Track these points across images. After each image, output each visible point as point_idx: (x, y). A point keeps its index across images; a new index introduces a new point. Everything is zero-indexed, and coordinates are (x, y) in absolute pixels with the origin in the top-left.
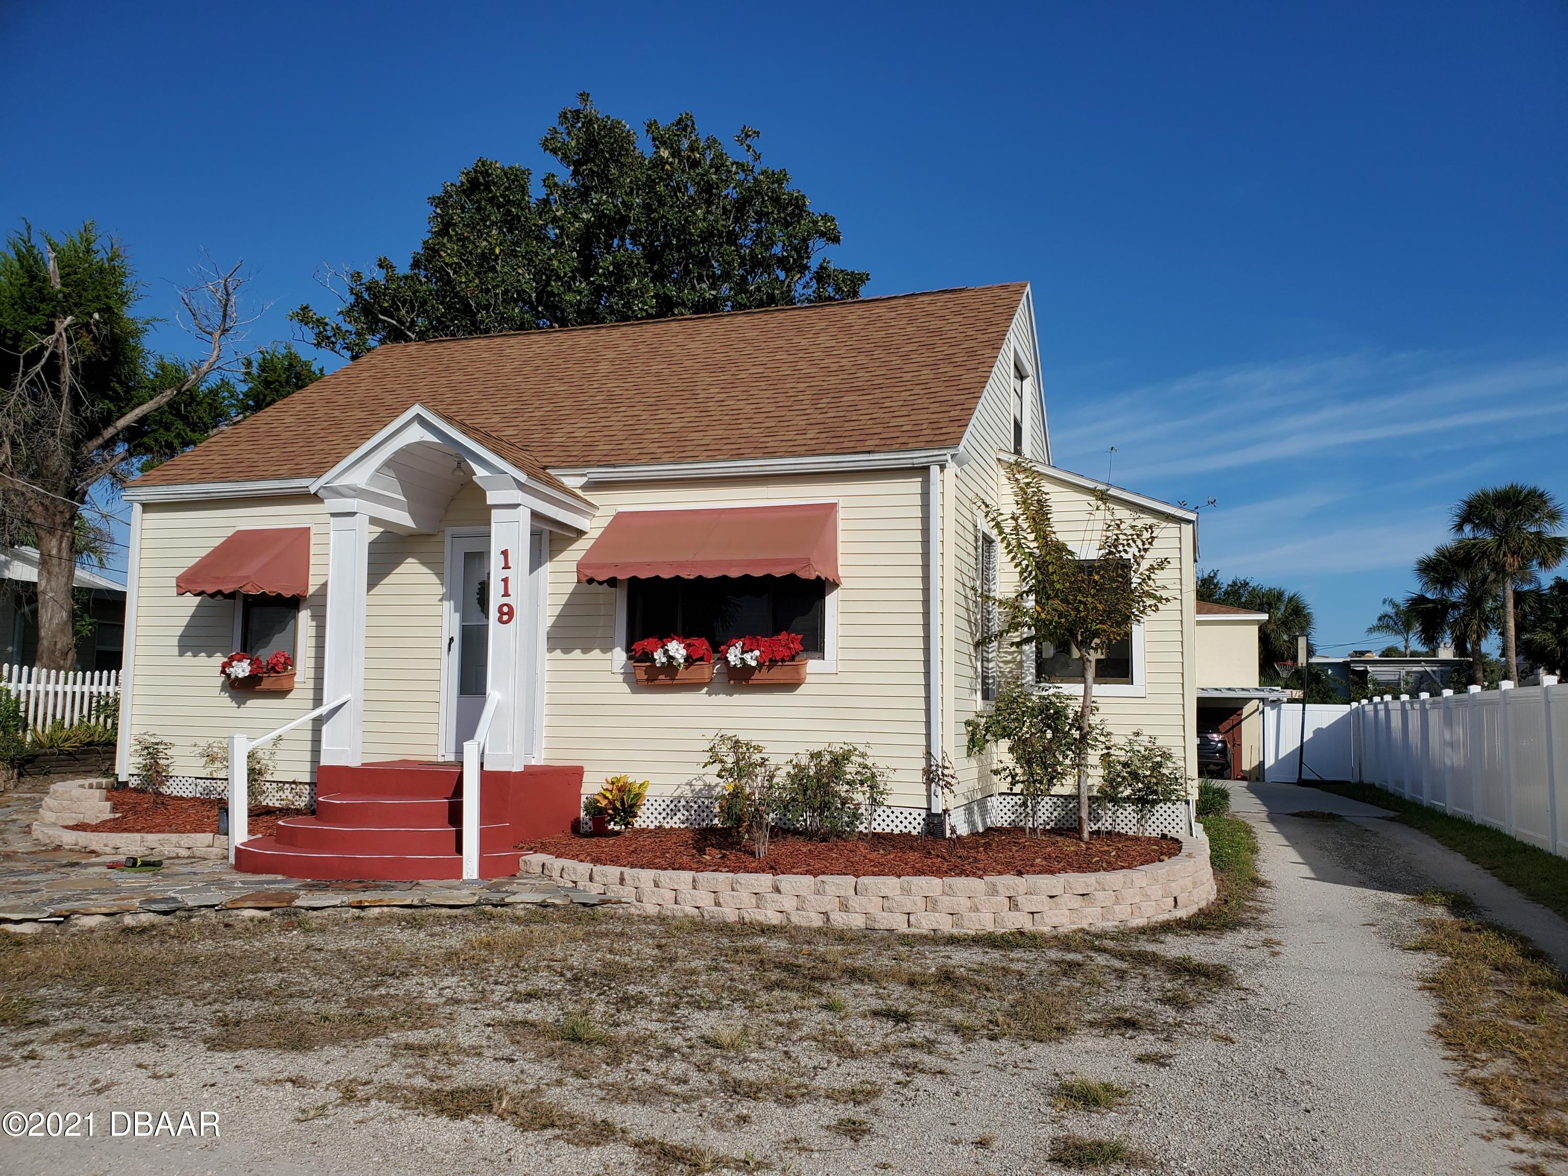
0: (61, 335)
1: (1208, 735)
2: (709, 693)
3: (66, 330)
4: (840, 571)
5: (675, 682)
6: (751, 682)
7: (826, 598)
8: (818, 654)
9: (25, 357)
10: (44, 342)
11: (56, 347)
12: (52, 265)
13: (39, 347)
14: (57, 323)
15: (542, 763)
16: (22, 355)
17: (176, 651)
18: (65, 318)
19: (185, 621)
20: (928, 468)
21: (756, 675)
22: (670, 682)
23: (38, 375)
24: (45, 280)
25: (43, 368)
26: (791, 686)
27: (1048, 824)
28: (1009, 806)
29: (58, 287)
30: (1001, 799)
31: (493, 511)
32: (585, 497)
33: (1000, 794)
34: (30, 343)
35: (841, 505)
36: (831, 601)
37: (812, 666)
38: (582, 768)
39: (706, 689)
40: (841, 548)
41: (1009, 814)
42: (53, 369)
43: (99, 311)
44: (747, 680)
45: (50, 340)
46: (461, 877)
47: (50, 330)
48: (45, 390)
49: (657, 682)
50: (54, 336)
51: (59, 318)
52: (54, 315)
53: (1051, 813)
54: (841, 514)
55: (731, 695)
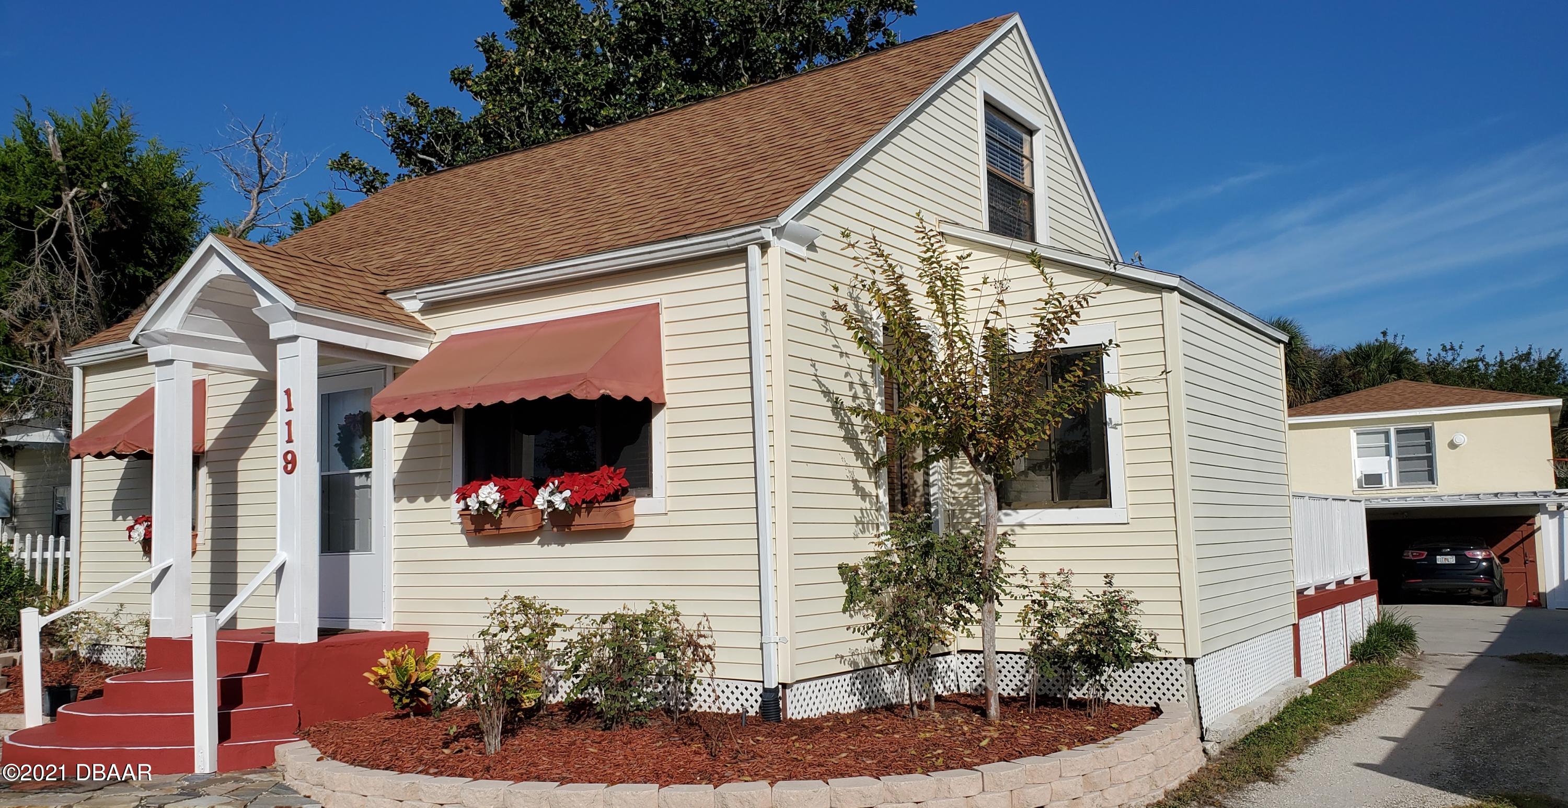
0: (67, 207)
1: (1467, 553)
2: (541, 544)
3: (72, 202)
4: (667, 387)
5: (501, 532)
6: (573, 529)
7: (653, 420)
8: (646, 491)
9: (39, 232)
10: (52, 216)
11: (63, 219)
12: (52, 141)
13: (49, 221)
14: (63, 196)
15: (391, 629)
16: (35, 231)
17: (110, 515)
18: (71, 190)
19: (116, 484)
20: (744, 251)
21: (577, 520)
22: (496, 532)
23: (50, 248)
24: (48, 155)
25: (54, 241)
26: (619, 532)
27: (1022, 690)
28: (972, 667)
29: (60, 160)
30: (962, 658)
31: (278, 346)
32: (423, 322)
33: (961, 652)
34: (43, 217)
35: (664, 305)
36: (659, 425)
37: (641, 505)
38: (426, 634)
39: (538, 539)
40: (666, 358)
41: (973, 677)
42: (64, 243)
43: (108, 180)
44: (569, 526)
45: (57, 214)
46: (193, 771)
47: (57, 203)
48: (59, 263)
49: (484, 533)
50: (61, 209)
51: (65, 190)
52: (58, 188)
53: (1024, 676)
54: (664, 317)
55: (563, 546)
